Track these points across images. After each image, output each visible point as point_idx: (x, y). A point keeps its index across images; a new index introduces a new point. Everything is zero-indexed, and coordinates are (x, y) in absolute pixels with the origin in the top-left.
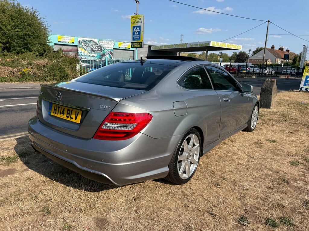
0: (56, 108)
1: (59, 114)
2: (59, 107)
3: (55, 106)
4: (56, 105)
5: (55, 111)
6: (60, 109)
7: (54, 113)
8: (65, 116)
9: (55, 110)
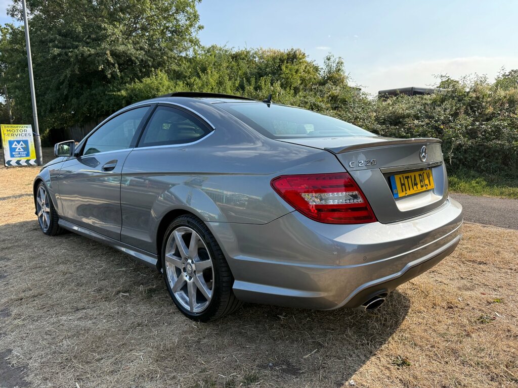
0: (403, 182)
1: (411, 189)
2: (407, 178)
3: (400, 178)
4: (400, 176)
5: (403, 187)
6: (409, 179)
7: (403, 191)
8: (419, 186)
9: (402, 185)
